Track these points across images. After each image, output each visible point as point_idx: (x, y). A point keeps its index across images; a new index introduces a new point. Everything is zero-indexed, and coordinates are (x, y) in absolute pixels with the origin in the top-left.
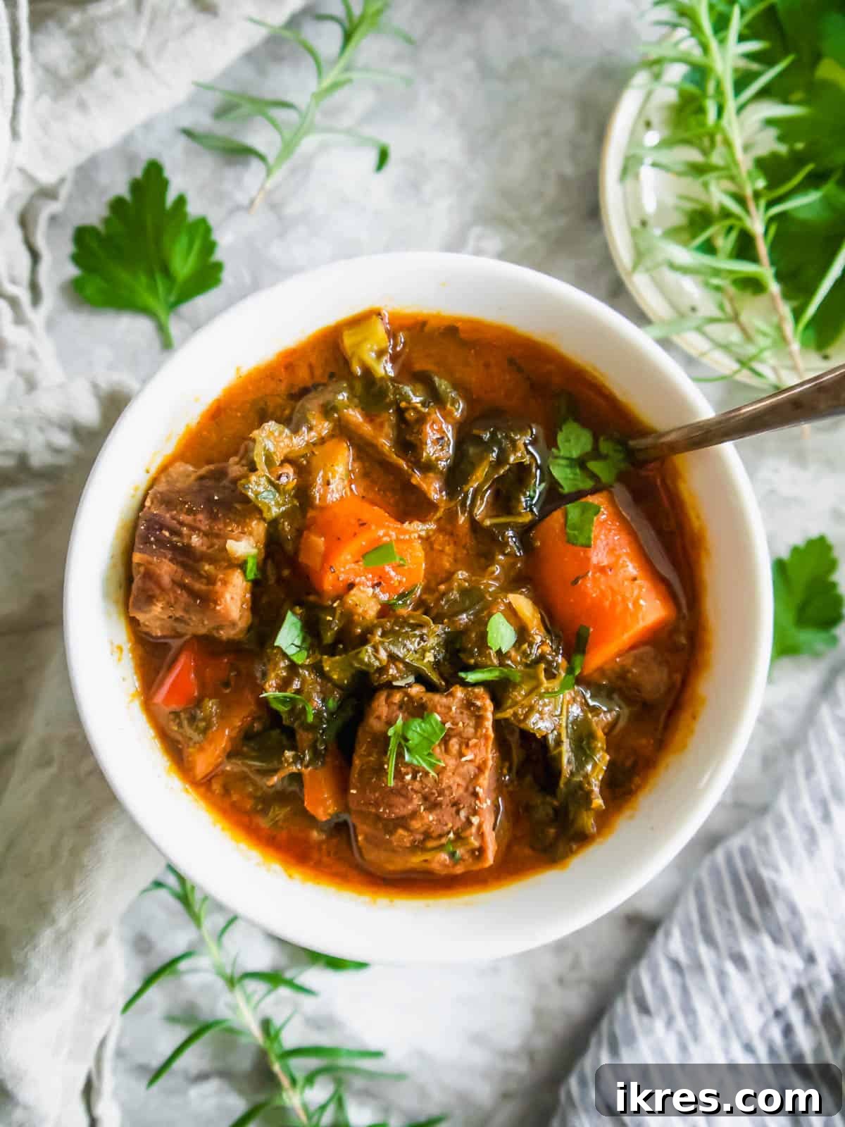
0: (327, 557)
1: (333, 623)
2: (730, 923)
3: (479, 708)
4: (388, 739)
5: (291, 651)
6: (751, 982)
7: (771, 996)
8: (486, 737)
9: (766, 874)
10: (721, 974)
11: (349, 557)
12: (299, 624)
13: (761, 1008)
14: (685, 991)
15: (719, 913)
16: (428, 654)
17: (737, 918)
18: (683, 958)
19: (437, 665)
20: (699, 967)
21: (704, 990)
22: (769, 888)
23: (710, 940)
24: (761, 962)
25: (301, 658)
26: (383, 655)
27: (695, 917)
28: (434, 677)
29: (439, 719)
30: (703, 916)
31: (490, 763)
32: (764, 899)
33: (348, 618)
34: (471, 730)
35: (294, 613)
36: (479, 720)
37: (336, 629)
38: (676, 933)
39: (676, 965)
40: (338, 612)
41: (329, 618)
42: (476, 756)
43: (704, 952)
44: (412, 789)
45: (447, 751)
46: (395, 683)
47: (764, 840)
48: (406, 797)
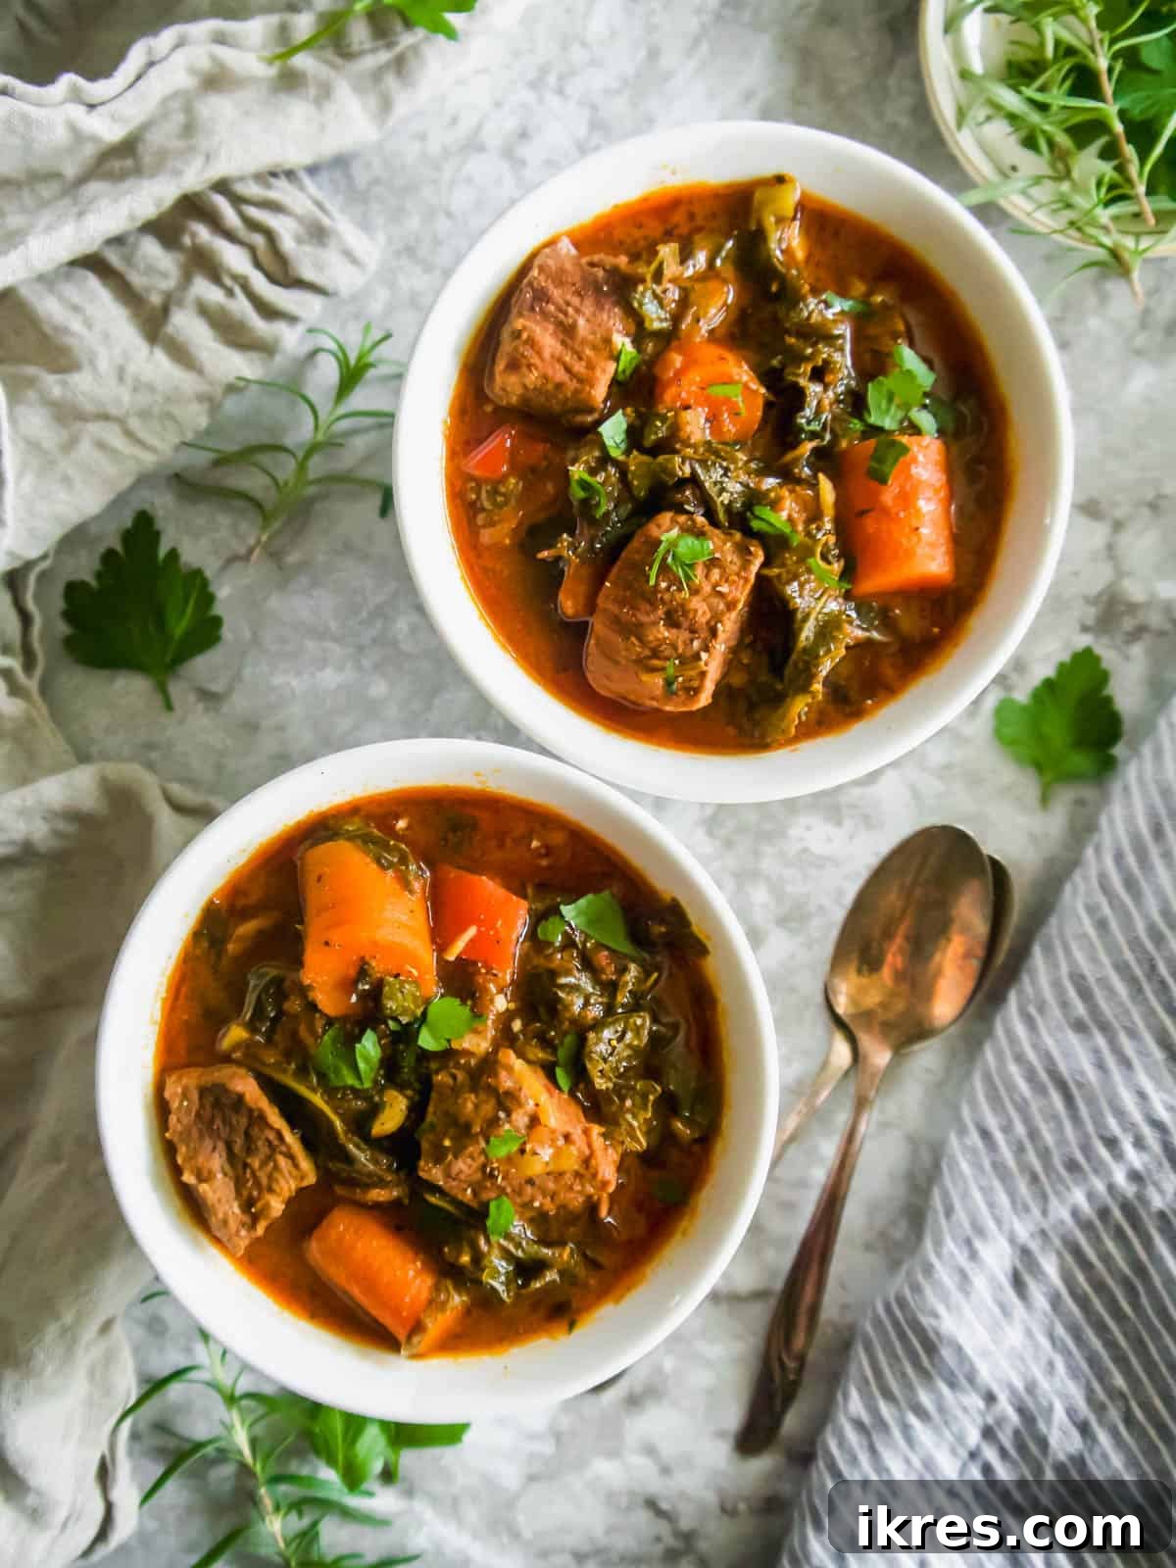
0: (679, 374)
1: (660, 430)
2: (904, 1375)
3: (750, 553)
4: (660, 542)
5: (609, 442)
6: (936, 1430)
7: (960, 1439)
8: (746, 580)
9: (926, 1321)
10: (906, 1429)
11: (698, 379)
12: (624, 426)
13: (953, 1452)
14: (873, 1450)
15: (891, 1366)
16: (725, 494)
17: (909, 1370)
18: (866, 1418)
19: (728, 508)
20: (882, 1425)
21: (894, 1447)
22: (932, 1335)
23: (888, 1395)
24: (942, 1409)
25: (616, 453)
26: (687, 470)
27: (869, 1373)
28: (721, 516)
29: (711, 547)
30: (878, 1373)
31: (740, 606)
32: (931, 1348)
33: (675, 429)
34: (735, 568)
35: (624, 414)
36: (746, 565)
37: (660, 435)
38: (854, 1394)
39: (859, 1425)
40: (669, 422)
41: (659, 424)
42: (731, 591)
43: (885, 1409)
44: (662, 599)
45: (707, 576)
46: (686, 507)
47: (916, 1289)
48: (651, 604)
